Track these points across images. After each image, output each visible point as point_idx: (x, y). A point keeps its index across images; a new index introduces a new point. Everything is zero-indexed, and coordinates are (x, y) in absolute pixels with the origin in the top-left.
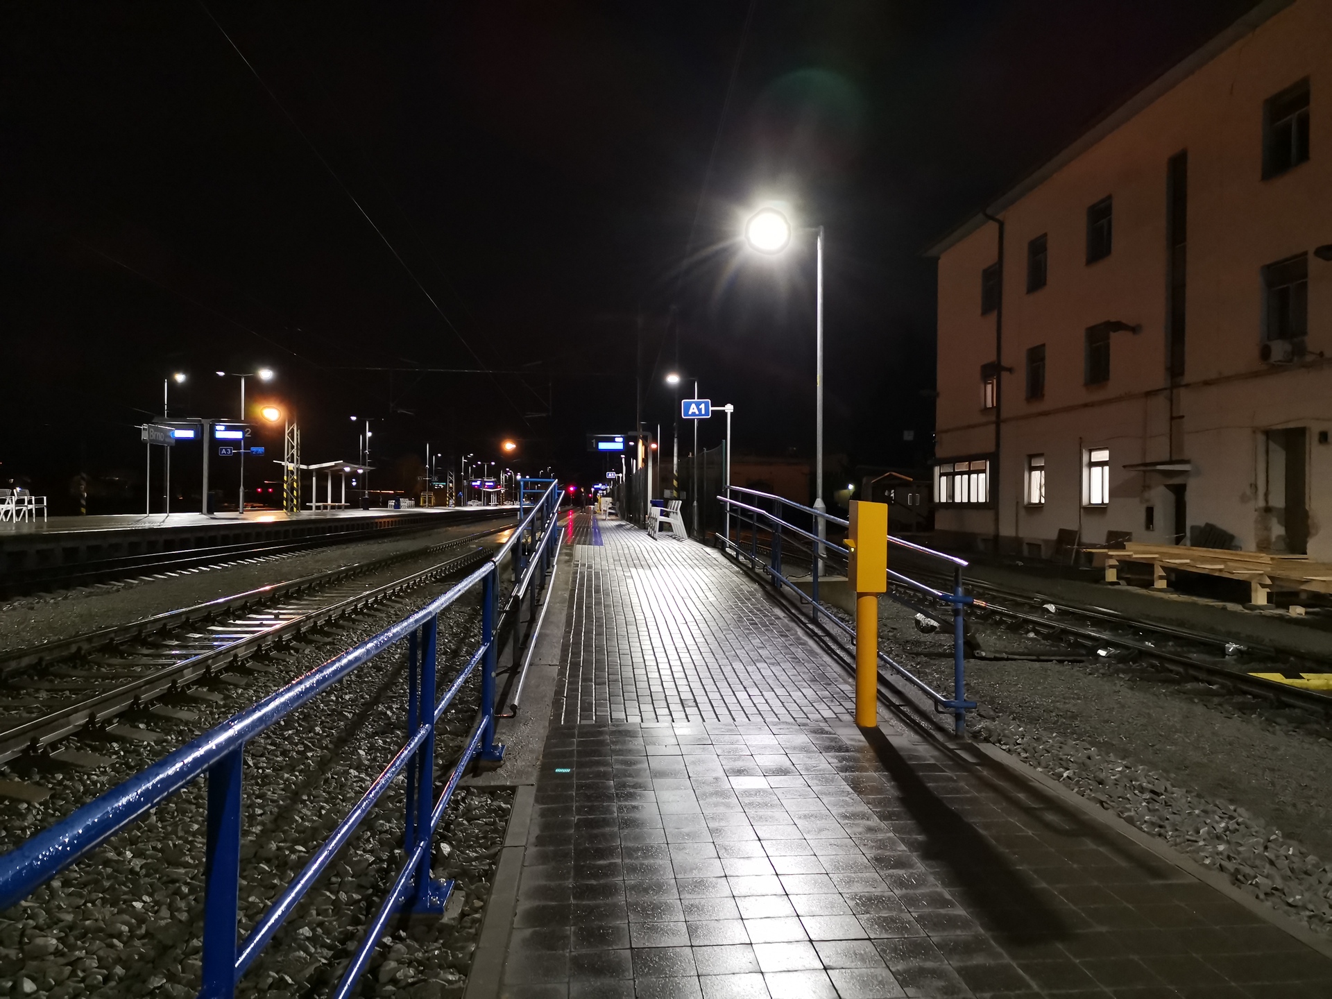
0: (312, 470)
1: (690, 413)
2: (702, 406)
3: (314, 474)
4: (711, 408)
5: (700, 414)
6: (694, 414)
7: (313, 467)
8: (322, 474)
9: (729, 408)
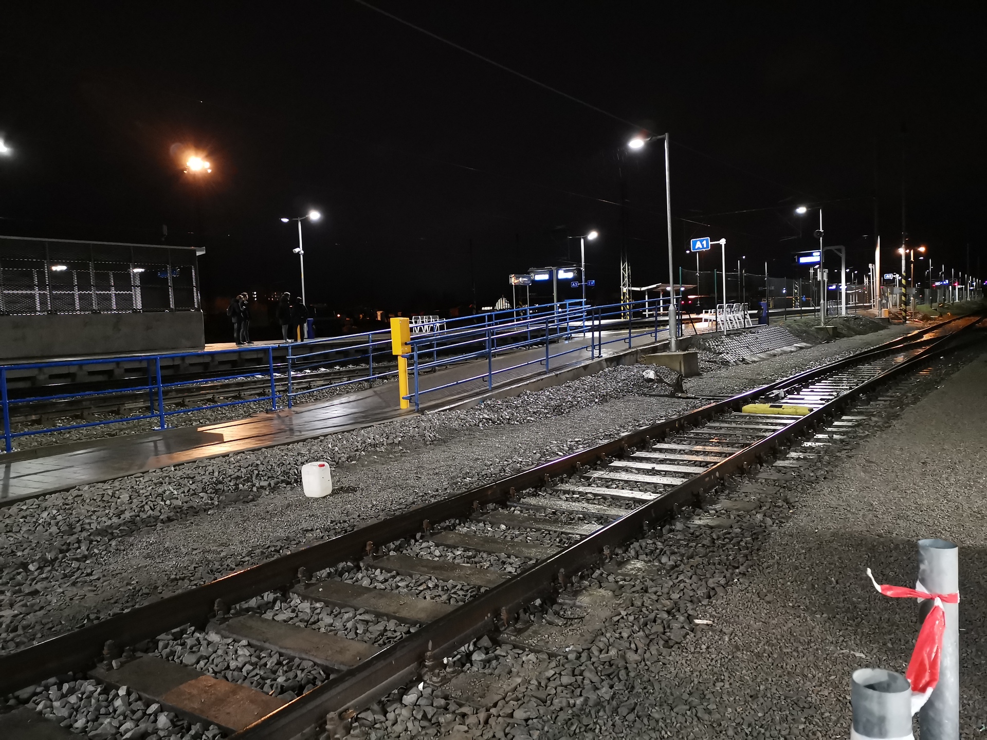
0: (644, 291)
1: (696, 247)
2: (704, 242)
3: (646, 293)
4: (710, 243)
5: (703, 248)
6: (699, 248)
7: (643, 289)
8: (653, 294)
9: (723, 242)
